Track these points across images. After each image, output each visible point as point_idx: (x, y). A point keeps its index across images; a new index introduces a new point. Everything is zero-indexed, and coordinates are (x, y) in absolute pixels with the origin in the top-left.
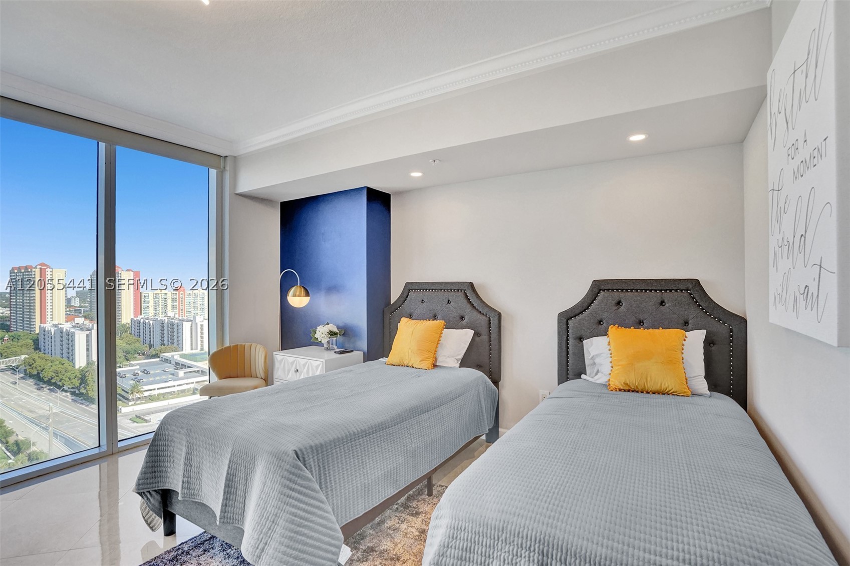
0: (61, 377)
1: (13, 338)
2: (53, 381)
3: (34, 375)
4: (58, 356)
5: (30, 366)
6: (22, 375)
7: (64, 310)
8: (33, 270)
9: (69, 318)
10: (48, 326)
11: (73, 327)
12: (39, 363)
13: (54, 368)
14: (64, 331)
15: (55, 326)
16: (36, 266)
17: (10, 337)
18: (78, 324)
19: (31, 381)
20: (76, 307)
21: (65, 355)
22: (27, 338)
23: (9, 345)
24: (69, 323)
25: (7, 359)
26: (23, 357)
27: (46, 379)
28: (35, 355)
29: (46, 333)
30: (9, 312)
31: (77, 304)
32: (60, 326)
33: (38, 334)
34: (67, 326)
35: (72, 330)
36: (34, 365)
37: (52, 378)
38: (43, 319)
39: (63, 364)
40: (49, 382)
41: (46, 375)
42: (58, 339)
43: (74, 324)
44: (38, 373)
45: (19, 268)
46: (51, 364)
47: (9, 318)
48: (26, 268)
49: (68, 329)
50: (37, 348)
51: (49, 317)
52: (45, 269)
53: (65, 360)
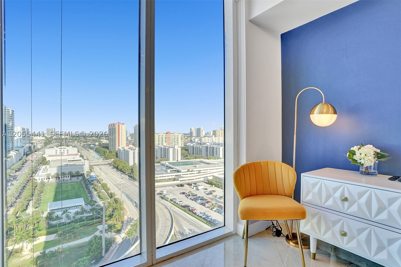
0: (125, 169)
1: (110, 152)
2: (122, 170)
3: (116, 167)
4: (124, 160)
5: (115, 163)
6: (112, 167)
7: (126, 141)
8: (116, 125)
9: (127, 145)
10: (120, 148)
11: (129, 148)
12: (118, 162)
13: (122, 165)
14: (126, 150)
15: (123, 148)
16: (117, 124)
17: (109, 151)
18: (130, 147)
19: (115, 169)
20: (130, 140)
21: (126, 160)
22: (114, 152)
23: (108, 155)
24: (127, 147)
25: (108, 160)
26: (113, 160)
27: (120, 169)
28: (117, 159)
29: (120, 150)
30: (108, 142)
31: (130, 139)
32: (124, 148)
33: (117, 151)
34: (126, 148)
35: (128, 150)
36: (116, 163)
37: (122, 169)
38: (119, 146)
39: (125, 164)
40: (121, 171)
41: (120, 167)
42: (124, 153)
43: (129, 147)
44: (117, 167)
45: (111, 125)
46: (121, 163)
47: (108, 144)
48: (113, 124)
49: (127, 149)
50: (117, 157)
51: (121, 144)
52: (119, 125)
53: (126, 162)
